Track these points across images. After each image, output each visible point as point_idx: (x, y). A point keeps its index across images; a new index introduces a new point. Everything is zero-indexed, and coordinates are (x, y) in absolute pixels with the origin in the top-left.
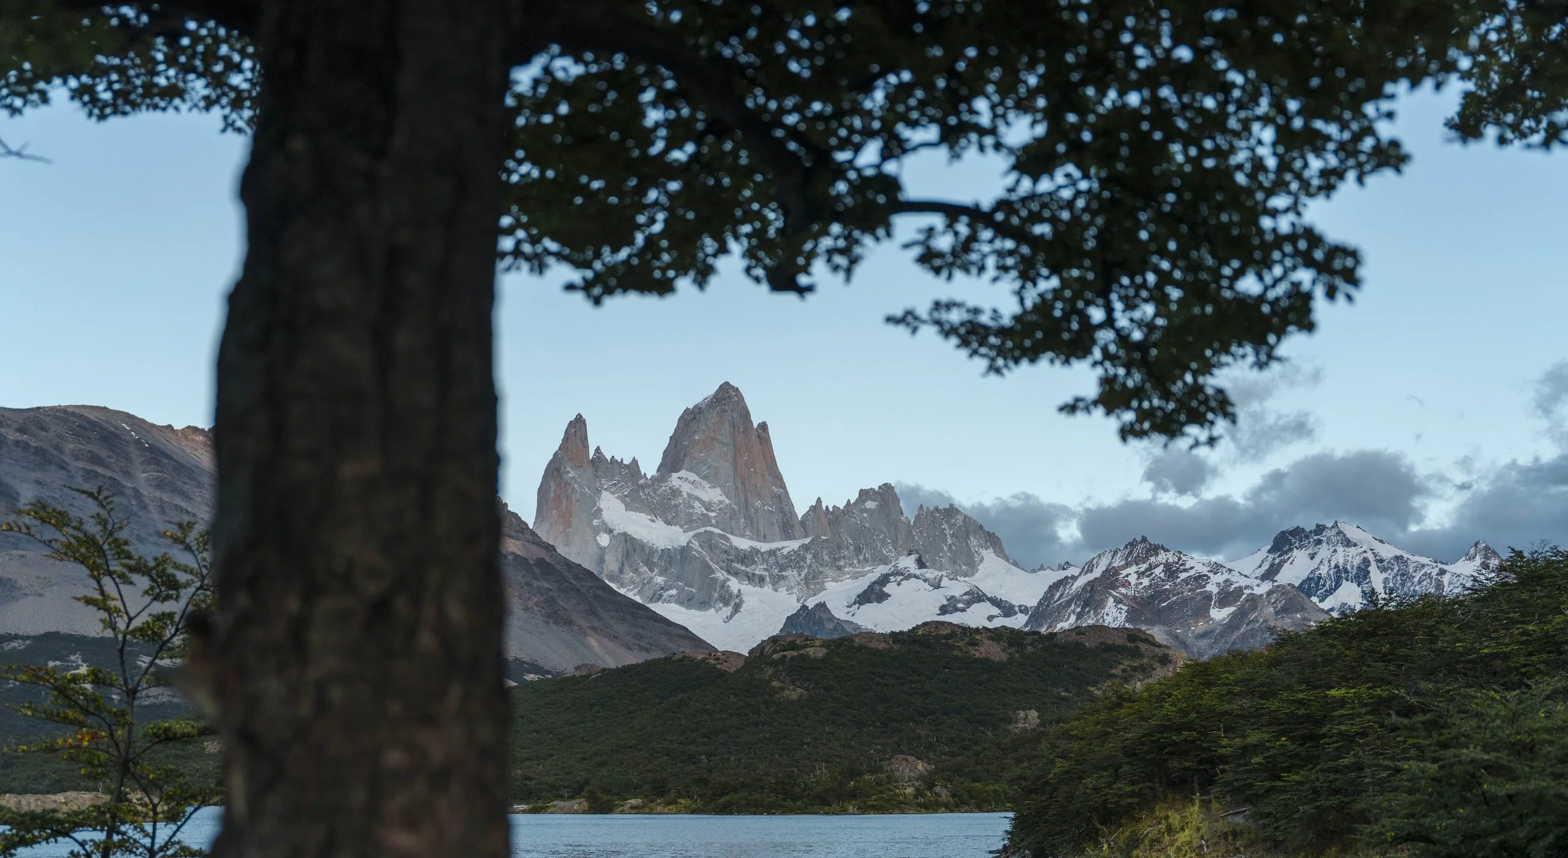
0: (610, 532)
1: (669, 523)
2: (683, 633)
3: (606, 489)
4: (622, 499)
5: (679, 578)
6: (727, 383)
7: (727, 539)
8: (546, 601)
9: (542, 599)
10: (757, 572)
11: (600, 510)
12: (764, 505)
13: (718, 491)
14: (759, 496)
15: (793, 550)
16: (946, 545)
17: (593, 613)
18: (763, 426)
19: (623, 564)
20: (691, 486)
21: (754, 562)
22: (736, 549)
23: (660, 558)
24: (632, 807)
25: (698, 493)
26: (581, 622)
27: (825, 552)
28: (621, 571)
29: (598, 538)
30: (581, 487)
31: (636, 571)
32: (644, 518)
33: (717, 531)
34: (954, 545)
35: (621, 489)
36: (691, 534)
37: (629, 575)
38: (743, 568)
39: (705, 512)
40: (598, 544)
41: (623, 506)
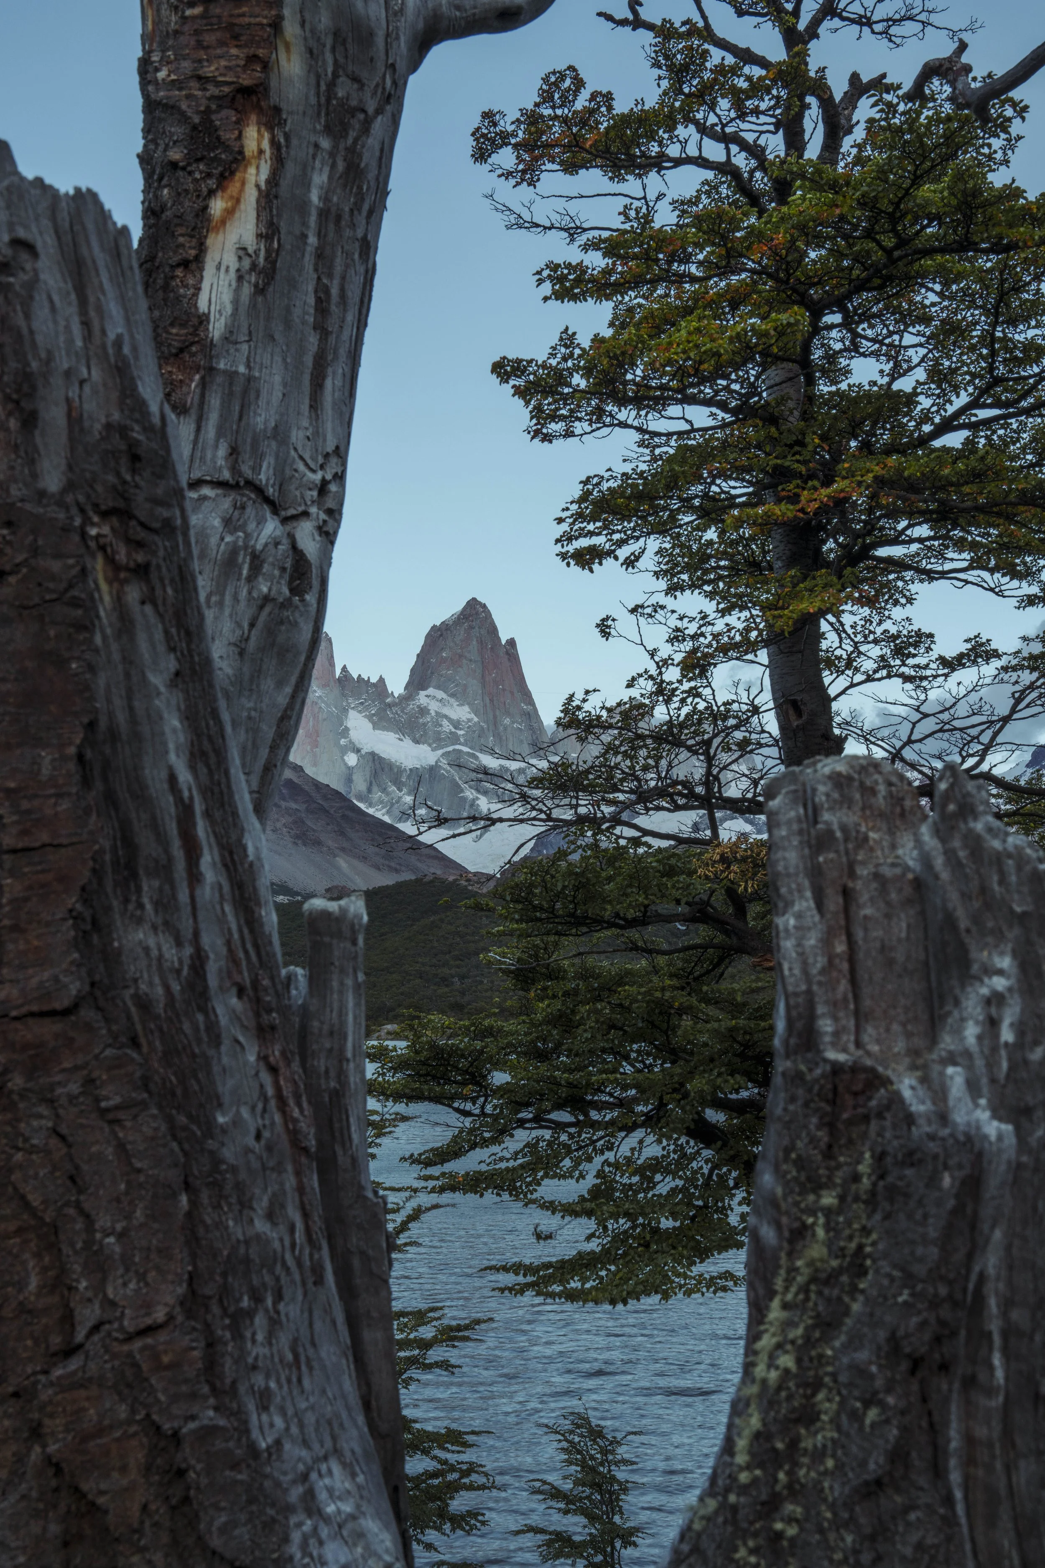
0: (358, 751)
1: (417, 742)
2: (433, 853)
3: (353, 709)
4: (370, 718)
5: (428, 797)
6: (474, 599)
7: (476, 758)
8: (295, 822)
9: (290, 819)
10: (507, 791)
11: (347, 729)
12: (513, 723)
13: (466, 708)
14: (508, 713)
17: (342, 833)
18: (512, 643)
19: (371, 784)
20: (438, 704)
21: (504, 781)
22: (485, 767)
23: (409, 777)
24: (389, 1033)
25: (446, 711)
26: (330, 843)
28: (369, 790)
29: (346, 758)
30: (328, 705)
31: (384, 790)
32: (390, 737)
33: (465, 749)
35: (367, 708)
36: (440, 752)
37: (377, 795)
38: (493, 787)
39: (453, 730)
40: (346, 764)
41: (370, 725)
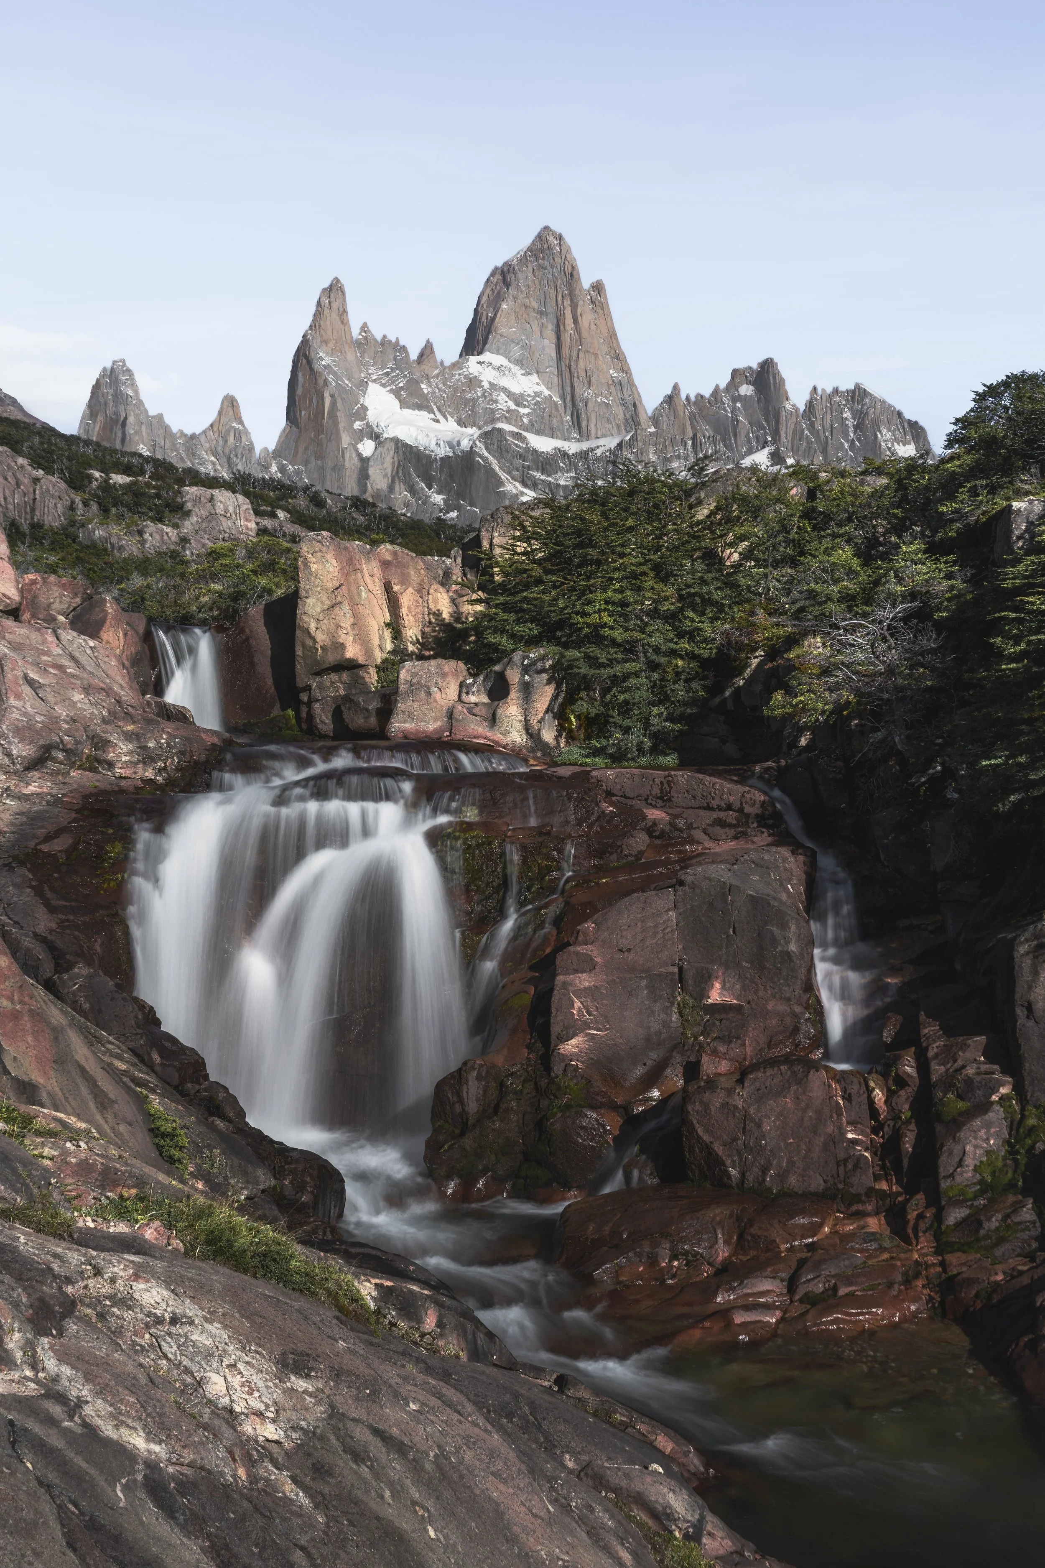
0: (377, 436)
3: (375, 381)
4: (396, 393)
5: (460, 495)
7: (523, 439)
10: (562, 482)
11: (365, 409)
12: (597, 396)
13: (535, 378)
15: (610, 450)
16: (847, 441)
18: (598, 287)
19: (393, 481)
20: (495, 372)
21: (561, 470)
22: (535, 451)
23: (440, 469)
25: (504, 382)
27: (652, 450)
28: (391, 488)
29: (360, 446)
30: (337, 377)
31: (411, 489)
32: (423, 418)
33: (508, 428)
34: (859, 440)
35: (393, 381)
36: (478, 434)
37: (401, 495)
38: (543, 477)
39: (513, 406)
40: (359, 455)
41: (397, 403)
